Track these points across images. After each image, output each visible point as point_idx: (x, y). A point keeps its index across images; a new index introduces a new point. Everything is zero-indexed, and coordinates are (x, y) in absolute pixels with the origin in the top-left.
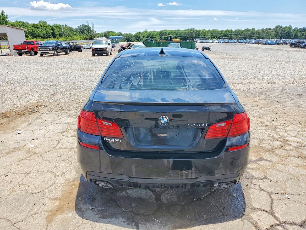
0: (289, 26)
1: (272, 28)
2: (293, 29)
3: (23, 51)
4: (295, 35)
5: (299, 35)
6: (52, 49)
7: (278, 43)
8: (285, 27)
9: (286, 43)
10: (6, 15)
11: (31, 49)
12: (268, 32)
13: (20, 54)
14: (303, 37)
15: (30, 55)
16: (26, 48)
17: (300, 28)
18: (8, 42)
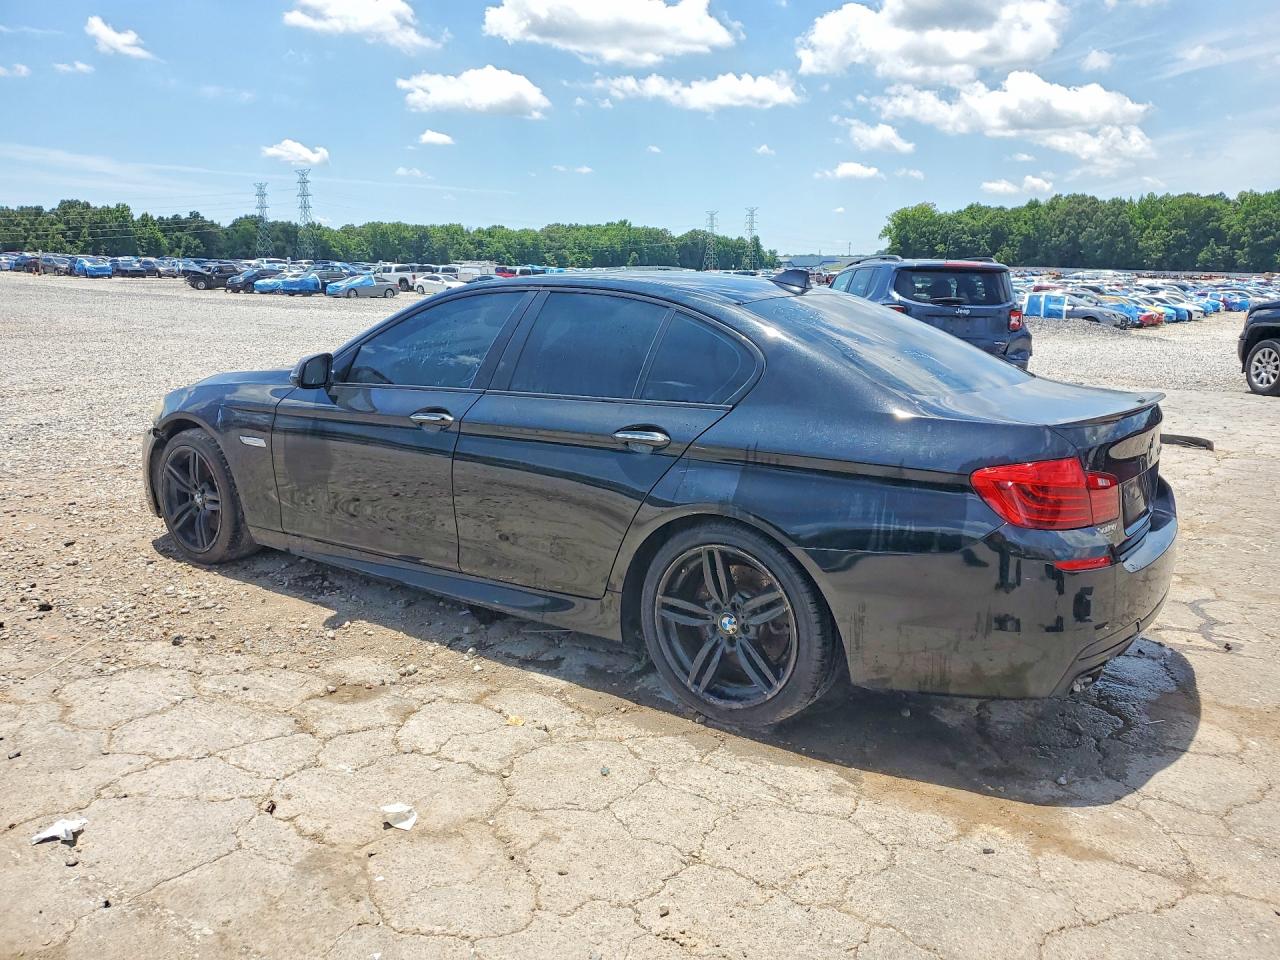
0: (118, 206)
1: (47, 209)
2: (135, 218)
4: (149, 244)
5: (165, 242)
7: (127, 271)
8: (99, 207)
9: (157, 271)
12: (32, 224)
14: (181, 252)
17: (161, 218)
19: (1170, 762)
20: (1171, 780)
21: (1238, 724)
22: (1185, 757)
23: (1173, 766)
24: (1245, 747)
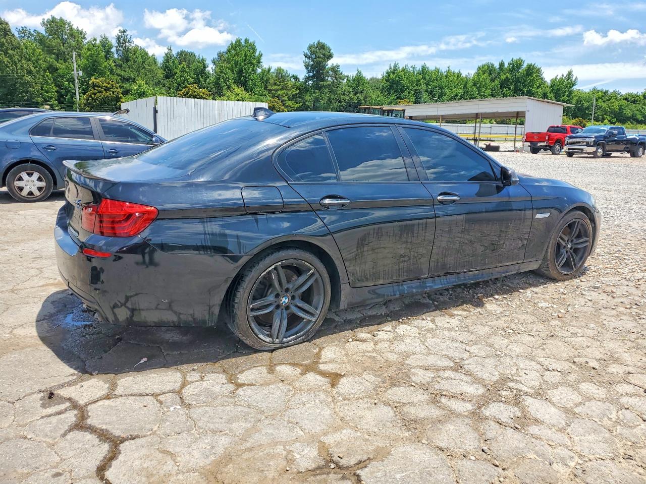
3: (539, 144)
6: (592, 144)
10: (574, 79)
11: (556, 142)
13: (535, 150)
15: (551, 153)
16: (547, 139)
18: (523, 129)
19: (39, 315)
20: (35, 309)
21: (18, 341)
22: (35, 319)
23: (37, 313)
24: (11, 333)
